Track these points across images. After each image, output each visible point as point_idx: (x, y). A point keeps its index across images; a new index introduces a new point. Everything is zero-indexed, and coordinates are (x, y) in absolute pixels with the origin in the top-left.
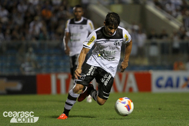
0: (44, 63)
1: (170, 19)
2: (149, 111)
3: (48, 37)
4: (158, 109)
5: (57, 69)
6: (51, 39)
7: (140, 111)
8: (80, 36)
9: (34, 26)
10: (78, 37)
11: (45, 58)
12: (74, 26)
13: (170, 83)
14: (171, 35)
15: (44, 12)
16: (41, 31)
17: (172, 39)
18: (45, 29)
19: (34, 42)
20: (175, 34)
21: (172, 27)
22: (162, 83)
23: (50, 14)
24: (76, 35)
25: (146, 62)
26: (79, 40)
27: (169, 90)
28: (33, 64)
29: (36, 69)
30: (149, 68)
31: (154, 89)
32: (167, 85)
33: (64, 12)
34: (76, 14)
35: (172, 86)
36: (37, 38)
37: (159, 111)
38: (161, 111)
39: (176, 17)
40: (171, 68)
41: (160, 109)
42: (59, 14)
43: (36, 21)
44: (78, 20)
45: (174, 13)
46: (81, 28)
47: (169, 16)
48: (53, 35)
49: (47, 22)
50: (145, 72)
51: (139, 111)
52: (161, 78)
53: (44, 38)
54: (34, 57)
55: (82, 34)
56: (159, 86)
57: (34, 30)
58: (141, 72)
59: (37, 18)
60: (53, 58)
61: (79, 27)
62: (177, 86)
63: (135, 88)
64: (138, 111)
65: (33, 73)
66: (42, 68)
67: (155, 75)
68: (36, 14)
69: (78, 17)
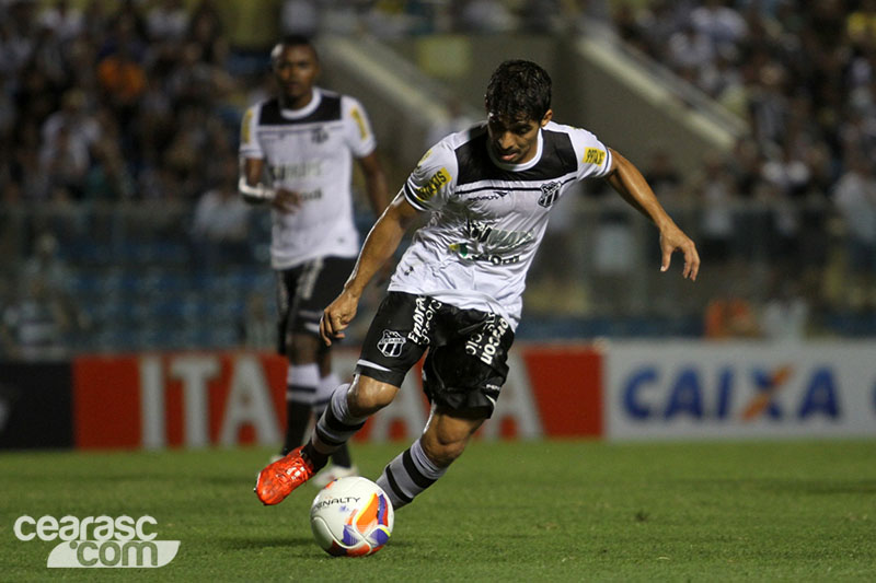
0: (110, 307)
1: (689, 105)
2: (593, 529)
3: (126, 186)
4: (632, 518)
5: (170, 335)
6: (138, 196)
7: (548, 528)
8: (319, 173)
9: (64, 133)
10: (311, 182)
11: (111, 282)
12: (282, 135)
13: (687, 399)
14: (695, 177)
15: (108, 68)
16: (95, 157)
17: (699, 193)
18: (111, 148)
19: (65, 207)
20: (714, 172)
21: (700, 142)
22: (653, 395)
23: (136, 78)
24: (301, 170)
25: (577, 302)
26: (318, 194)
27: (683, 429)
28: (56, 310)
29: (73, 334)
30: (594, 327)
31: (618, 425)
32: (673, 409)
33: (202, 72)
34: (285, 74)
35: (696, 410)
36: (77, 192)
37: (638, 525)
38: (645, 526)
39: (716, 93)
40: (694, 329)
41: (641, 517)
42: (178, 82)
43: (73, 111)
44: (295, 103)
45: (710, 77)
46: (320, 138)
47: (686, 88)
48: (150, 178)
49: (123, 116)
50: (576, 345)
51: (545, 528)
52: (647, 376)
53: (111, 193)
54: (61, 276)
55: (325, 165)
56: (637, 412)
57: (62, 153)
58: (556, 345)
59: (77, 98)
60: (152, 281)
61: (308, 136)
62: (723, 410)
63: (528, 422)
64: (539, 527)
65: (57, 353)
66: (97, 326)
67: (621, 359)
68: (70, 81)
69: (296, 92)
